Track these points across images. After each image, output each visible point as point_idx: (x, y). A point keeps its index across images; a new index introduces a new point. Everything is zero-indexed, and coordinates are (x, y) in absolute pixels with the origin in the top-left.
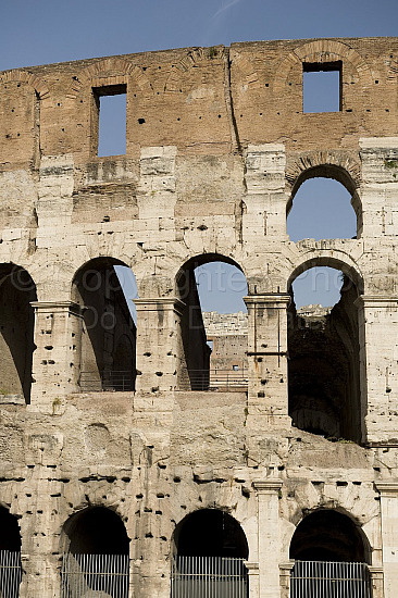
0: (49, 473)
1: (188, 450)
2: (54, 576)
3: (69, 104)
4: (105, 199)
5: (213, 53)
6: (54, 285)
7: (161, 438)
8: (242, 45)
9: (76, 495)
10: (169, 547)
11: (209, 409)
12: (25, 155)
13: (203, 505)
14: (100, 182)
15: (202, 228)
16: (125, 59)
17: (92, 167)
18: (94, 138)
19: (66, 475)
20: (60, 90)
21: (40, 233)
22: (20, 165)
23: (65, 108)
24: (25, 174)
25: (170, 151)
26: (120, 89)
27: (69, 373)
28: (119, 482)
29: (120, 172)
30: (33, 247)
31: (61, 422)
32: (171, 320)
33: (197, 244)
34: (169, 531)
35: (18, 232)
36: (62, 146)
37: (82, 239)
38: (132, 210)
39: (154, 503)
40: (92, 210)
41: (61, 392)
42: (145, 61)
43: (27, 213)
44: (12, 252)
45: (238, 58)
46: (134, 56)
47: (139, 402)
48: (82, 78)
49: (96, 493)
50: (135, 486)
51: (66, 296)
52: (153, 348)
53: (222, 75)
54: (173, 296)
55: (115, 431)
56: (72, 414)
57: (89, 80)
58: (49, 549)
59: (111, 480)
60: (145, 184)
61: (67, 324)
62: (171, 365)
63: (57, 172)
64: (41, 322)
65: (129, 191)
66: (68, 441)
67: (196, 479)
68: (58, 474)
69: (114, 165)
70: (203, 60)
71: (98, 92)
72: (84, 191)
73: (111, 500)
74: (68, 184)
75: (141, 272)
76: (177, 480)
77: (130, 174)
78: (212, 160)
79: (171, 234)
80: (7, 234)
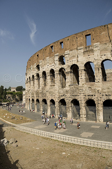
0: (83, 95)
1: (104, 91)
2: (85, 109)
3: (82, 38)
4: (88, 52)
5: (105, 26)
6: (81, 67)
7: (100, 89)
8: (110, 24)
9: (87, 98)
10: (102, 105)
11: (107, 84)
12: (76, 47)
13: (107, 99)
14: (87, 50)
15: (105, 55)
16: (90, 30)
17: (86, 48)
18: (86, 43)
19: (85, 95)
20: (80, 36)
21: (79, 59)
22: (75, 49)
23: (81, 39)
24: (76, 50)
25: (99, 43)
26: (90, 35)
27: (85, 80)
28: (94, 96)
29: (90, 48)
30: (78, 61)
31: (84, 87)
32: (100, 71)
33: (104, 58)
34: (102, 103)
35: (75, 59)
36: (81, 45)
37: (85, 59)
38: (93, 54)
39: (99, 99)
40: (86, 54)
41: (84, 83)
42: (93, 29)
43: (77, 56)
44: (75, 62)
45: (109, 26)
46: (91, 29)
47: (96, 84)
48: (83, 34)
49: (90, 97)
50: (96, 96)
51: (83, 68)
52: (98, 75)
53: (107, 29)
54: (100, 67)
55: (92, 88)
56: (86, 86)
57: (84, 34)
58: (84, 105)
59: (92, 95)
60: (95, 49)
61: (84, 72)
62: (101, 77)
63: (81, 49)
64: (80, 72)
65: (92, 51)
66: (85, 90)
67: (106, 95)
68: (84, 95)
69: (89, 47)
70: (103, 27)
71: (86, 36)
72: (85, 51)
73: (92, 98)
74: (82, 51)
75: (95, 63)
76: (103, 95)
77: (92, 48)
78: (106, 44)
79: (100, 57)
80: (74, 60)
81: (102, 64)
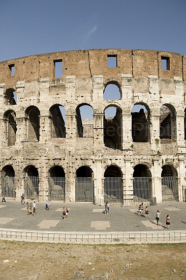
0: (45, 158)
1: (80, 152)
2: (47, 182)
3: (47, 64)
4: (57, 89)
5: (85, 52)
6: (45, 111)
7: (72, 149)
8: (92, 50)
9: (52, 163)
10: (75, 175)
11: (84, 142)
12: (36, 78)
13: (83, 165)
14: (56, 85)
15: (82, 97)
16: (62, 53)
17: (54, 81)
18: (54, 73)
19: (49, 158)
20: (45, 61)
21: (40, 98)
22: (35, 80)
23: (47, 65)
24: (36, 82)
25: (74, 77)
26: (61, 60)
27: (49, 133)
28: (62, 160)
29: (61, 82)
30: (39, 101)
31: (47, 145)
32: (75, 120)
33: (81, 101)
34: (75, 171)
35: (35, 98)
36: (46, 75)
37: (51, 99)
38: (64, 92)
39: (71, 165)
40: (54, 91)
41: (47, 138)
42: (67, 53)
43: (38, 93)
44: (33, 103)
45: (91, 53)
46: (64, 52)
47: (67, 140)
48: (51, 57)
49: (57, 163)
50: (66, 161)
51: (48, 114)
52: (70, 127)
53: (87, 57)
54: (75, 114)
55: (61, 148)
56: (50, 143)
57: (52, 58)
58: (46, 176)
59: (60, 159)
60: (67, 85)
61: (48, 121)
62: (75, 131)
63: (45, 82)
64: (41, 120)
65: (63, 87)
66: (49, 150)
67: (81, 159)
68: (47, 158)
69: (59, 80)
70: (82, 53)
71: (55, 61)
72: (52, 87)
73: (60, 164)
74: (47, 85)
75: (67, 108)
76: (77, 159)
77: (63, 83)
78: (84, 79)
79: (74, 98)
80: (32, 98)
81: (78, 110)
